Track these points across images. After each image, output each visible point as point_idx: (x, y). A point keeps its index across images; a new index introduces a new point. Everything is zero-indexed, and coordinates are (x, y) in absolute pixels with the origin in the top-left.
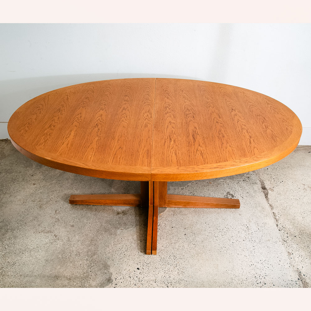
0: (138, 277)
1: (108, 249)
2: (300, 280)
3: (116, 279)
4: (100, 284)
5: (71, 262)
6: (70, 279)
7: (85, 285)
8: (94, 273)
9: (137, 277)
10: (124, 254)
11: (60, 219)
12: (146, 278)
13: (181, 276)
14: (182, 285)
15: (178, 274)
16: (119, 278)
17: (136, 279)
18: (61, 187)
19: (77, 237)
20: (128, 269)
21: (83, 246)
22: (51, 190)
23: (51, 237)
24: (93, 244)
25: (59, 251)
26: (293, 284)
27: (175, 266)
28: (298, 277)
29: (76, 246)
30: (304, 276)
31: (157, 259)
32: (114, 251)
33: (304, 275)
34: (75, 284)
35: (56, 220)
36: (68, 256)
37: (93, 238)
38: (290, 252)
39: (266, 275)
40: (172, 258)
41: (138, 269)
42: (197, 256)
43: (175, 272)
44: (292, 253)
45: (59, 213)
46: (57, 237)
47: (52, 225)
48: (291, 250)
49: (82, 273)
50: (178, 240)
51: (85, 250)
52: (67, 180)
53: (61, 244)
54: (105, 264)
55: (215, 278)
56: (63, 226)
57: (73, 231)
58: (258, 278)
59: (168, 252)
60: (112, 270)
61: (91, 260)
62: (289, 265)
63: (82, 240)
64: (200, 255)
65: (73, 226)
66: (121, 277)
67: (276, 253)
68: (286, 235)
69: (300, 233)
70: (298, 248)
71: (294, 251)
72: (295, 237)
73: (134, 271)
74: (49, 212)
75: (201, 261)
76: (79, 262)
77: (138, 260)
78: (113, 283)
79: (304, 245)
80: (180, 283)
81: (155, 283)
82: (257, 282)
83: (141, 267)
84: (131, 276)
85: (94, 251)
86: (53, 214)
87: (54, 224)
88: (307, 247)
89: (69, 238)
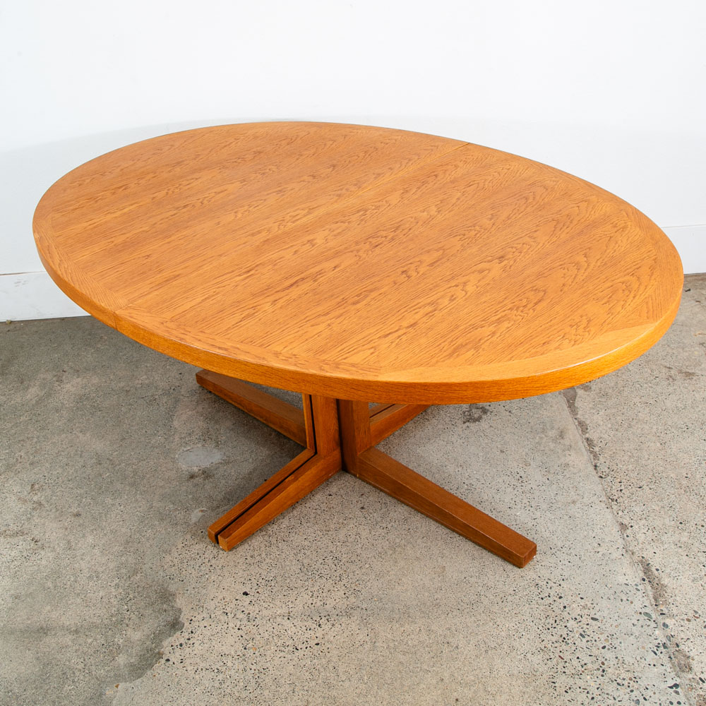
0: (246, 612)
1: (168, 558)
2: (646, 582)
3: (191, 620)
4: (153, 635)
5: (78, 594)
6: (77, 632)
7: (116, 640)
8: (136, 613)
9: (243, 611)
10: (210, 564)
11: (43, 502)
12: (265, 612)
13: (352, 599)
14: (356, 617)
15: (344, 596)
16: (200, 617)
17: (240, 615)
18: (43, 429)
19: (90, 539)
20: (221, 597)
21: (107, 558)
22: (17, 439)
23: (23, 544)
24: (132, 549)
25: (45, 574)
26: (628, 592)
27: (338, 578)
28: (642, 575)
29: (88, 558)
30: (656, 572)
31: (293, 568)
32: (185, 561)
33: (657, 570)
34: (89, 641)
35: (35, 506)
36: (69, 583)
37: (131, 537)
38: (625, 522)
39: (563, 577)
40: (330, 562)
41: (246, 594)
42: (391, 552)
43: (338, 593)
44: (630, 525)
45: (41, 489)
46: (39, 543)
47: (24, 518)
48: (628, 519)
49: (105, 616)
50: (345, 522)
51: (112, 565)
52: (57, 411)
53: (51, 558)
54: (163, 591)
55: (436, 597)
56: (53, 516)
57: (79, 526)
58: (544, 587)
59: (319, 550)
60: (180, 602)
61: (127, 585)
62: (621, 551)
63: (104, 545)
64: (399, 549)
65: (78, 515)
66: (205, 615)
67: (590, 527)
68: (617, 486)
69: (654, 479)
70: (644, 512)
71: (635, 519)
72: (640, 488)
73: (237, 600)
74: (16, 489)
75: (402, 563)
76: (96, 594)
77: (245, 575)
78: (183, 630)
79: (660, 504)
80: (349, 616)
81: (288, 621)
82: (540, 596)
83: (253, 590)
84: (228, 610)
85: (133, 565)
86: (26, 493)
87: (29, 516)
88: (668, 508)
89: (69, 542)
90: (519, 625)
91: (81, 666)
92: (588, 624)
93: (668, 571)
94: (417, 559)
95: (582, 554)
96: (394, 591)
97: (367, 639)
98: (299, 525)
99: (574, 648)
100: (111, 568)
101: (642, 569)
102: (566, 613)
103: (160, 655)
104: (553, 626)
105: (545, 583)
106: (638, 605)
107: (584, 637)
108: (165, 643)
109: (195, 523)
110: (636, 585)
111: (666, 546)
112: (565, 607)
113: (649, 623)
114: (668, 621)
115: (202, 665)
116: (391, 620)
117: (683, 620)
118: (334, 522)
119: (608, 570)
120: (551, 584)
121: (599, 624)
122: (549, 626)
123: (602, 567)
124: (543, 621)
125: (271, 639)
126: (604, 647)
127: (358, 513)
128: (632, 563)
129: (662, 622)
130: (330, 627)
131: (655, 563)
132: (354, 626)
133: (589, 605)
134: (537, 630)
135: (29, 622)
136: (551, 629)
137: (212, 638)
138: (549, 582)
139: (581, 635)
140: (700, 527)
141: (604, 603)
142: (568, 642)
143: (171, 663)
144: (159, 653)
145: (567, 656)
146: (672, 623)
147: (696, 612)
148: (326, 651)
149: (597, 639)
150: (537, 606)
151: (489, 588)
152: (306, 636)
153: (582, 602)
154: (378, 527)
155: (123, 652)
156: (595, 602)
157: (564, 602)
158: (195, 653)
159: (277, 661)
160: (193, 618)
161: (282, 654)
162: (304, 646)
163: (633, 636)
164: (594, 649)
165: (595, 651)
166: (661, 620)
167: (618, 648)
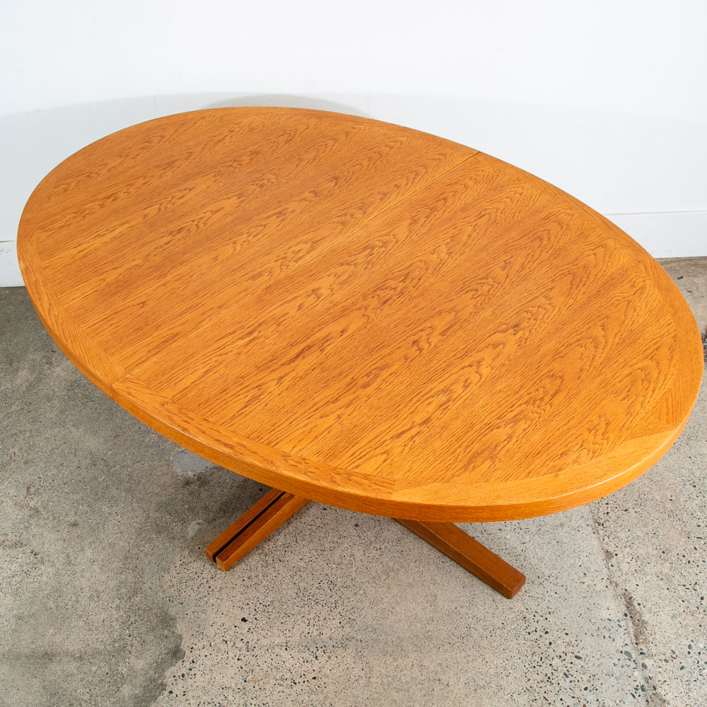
0: (245, 640)
1: (167, 577)
2: (628, 617)
3: (192, 648)
4: (155, 664)
5: (81, 617)
7: (120, 668)
8: (138, 639)
9: (242, 640)
10: (208, 585)
11: (40, 509)
12: (264, 642)
13: (347, 629)
14: (351, 650)
15: (339, 625)
16: (200, 645)
17: (240, 644)
19: (89, 553)
20: (220, 623)
21: (106, 575)
23: (23, 557)
24: (131, 566)
25: (46, 592)
26: (611, 628)
27: (334, 605)
28: (624, 609)
29: (88, 575)
30: (638, 607)
31: (290, 592)
32: (184, 581)
33: (639, 604)
34: (94, 669)
35: (32, 512)
36: (70, 603)
37: (129, 551)
38: (610, 549)
39: (550, 610)
40: (325, 586)
41: (244, 620)
42: (385, 577)
43: (334, 622)
44: (615, 553)
45: (37, 493)
46: (38, 556)
47: (22, 526)
48: (613, 546)
49: (108, 642)
50: (340, 541)
51: (112, 584)
53: (51, 574)
54: (163, 615)
55: (428, 629)
56: (50, 525)
57: (77, 537)
58: (531, 621)
59: (315, 573)
60: (180, 628)
61: (127, 606)
62: (605, 582)
63: (103, 560)
64: (392, 574)
65: (75, 525)
66: (205, 643)
67: (576, 555)
68: (603, 509)
69: (639, 501)
70: (629, 539)
71: (620, 546)
72: (626, 511)
73: (235, 627)
74: (12, 492)
75: (395, 590)
76: (98, 616)
77: (243, 599)
78: (185, 659)
79: (644, 530)
80: (345, 647)
81: (286, 652)
82: (527, 630)
83: (251, 616)
84: (228, 638)
85: (133, 585)
86: (22, 497)
87: (26, 524)
88: (652, 535)
89: (68, 556)
90: (506, 662)
91: (87, 697)
92: (571, 663)
93: (649, 605)
94: (410, 585)
95: (568, 584)
96: (388, 621)
97: (362, 674)
98: (295, 543)
99: (558, 689)
100: (111, 587)
101: (625, 603)
102: (551, 650)
103: (163, 686)
104: (539, 664)
105: (532, 616)
106: (619, 643)
107: (567, 677)
108: (168, 673)
109: (192, 538)
110: (619, 621)
111: (648, 577)
112: (550, 644)
113: (629, 663)
114: (647, 662)
115: (204, 698)
116: (385, 653)
117: (661, 660)
118: (329, 540)
119: (592, 603)
120: (538, 618)
121: (582, 663)
122: (535, 664)
123: (587, 599)
124: (530, 657)
125: (270, 671)
126: (586, 689)
127: (353, 531)
128: (616, 596)
129: (641, 662)
130: (327, 659)
131: (637, 597)
132: (349, 659)
133: (574, 642)
134: (524, 668)
135: (34, 646)
136: (537, 667)
137: (212, 668)
138: (536, 614)
139: (565, 674)
140: (681, 558)
141: (588, 640)
142: (553, 681)
143: (174, 695)
144: (162, 684)
145: (551, 697)
146: (651, 664)
147: (673, 652)
148: (323, 685)
149: (580, 679)
150: (525, 642)
151: (479, 620)
152: (303, 669)
153: (567, 639)
154: (372, 548)
155: (127, 682)
156: (579, 639)
157: (549, 637)
158: (197, 684)
159: (276, 697)
160: (194, 646)
161: (281, 688)
162: (301, 680)
163: (613, 678)
164: (577, 690)
165: (578, 693)
166: (640, 660)
167: (600, 690)
